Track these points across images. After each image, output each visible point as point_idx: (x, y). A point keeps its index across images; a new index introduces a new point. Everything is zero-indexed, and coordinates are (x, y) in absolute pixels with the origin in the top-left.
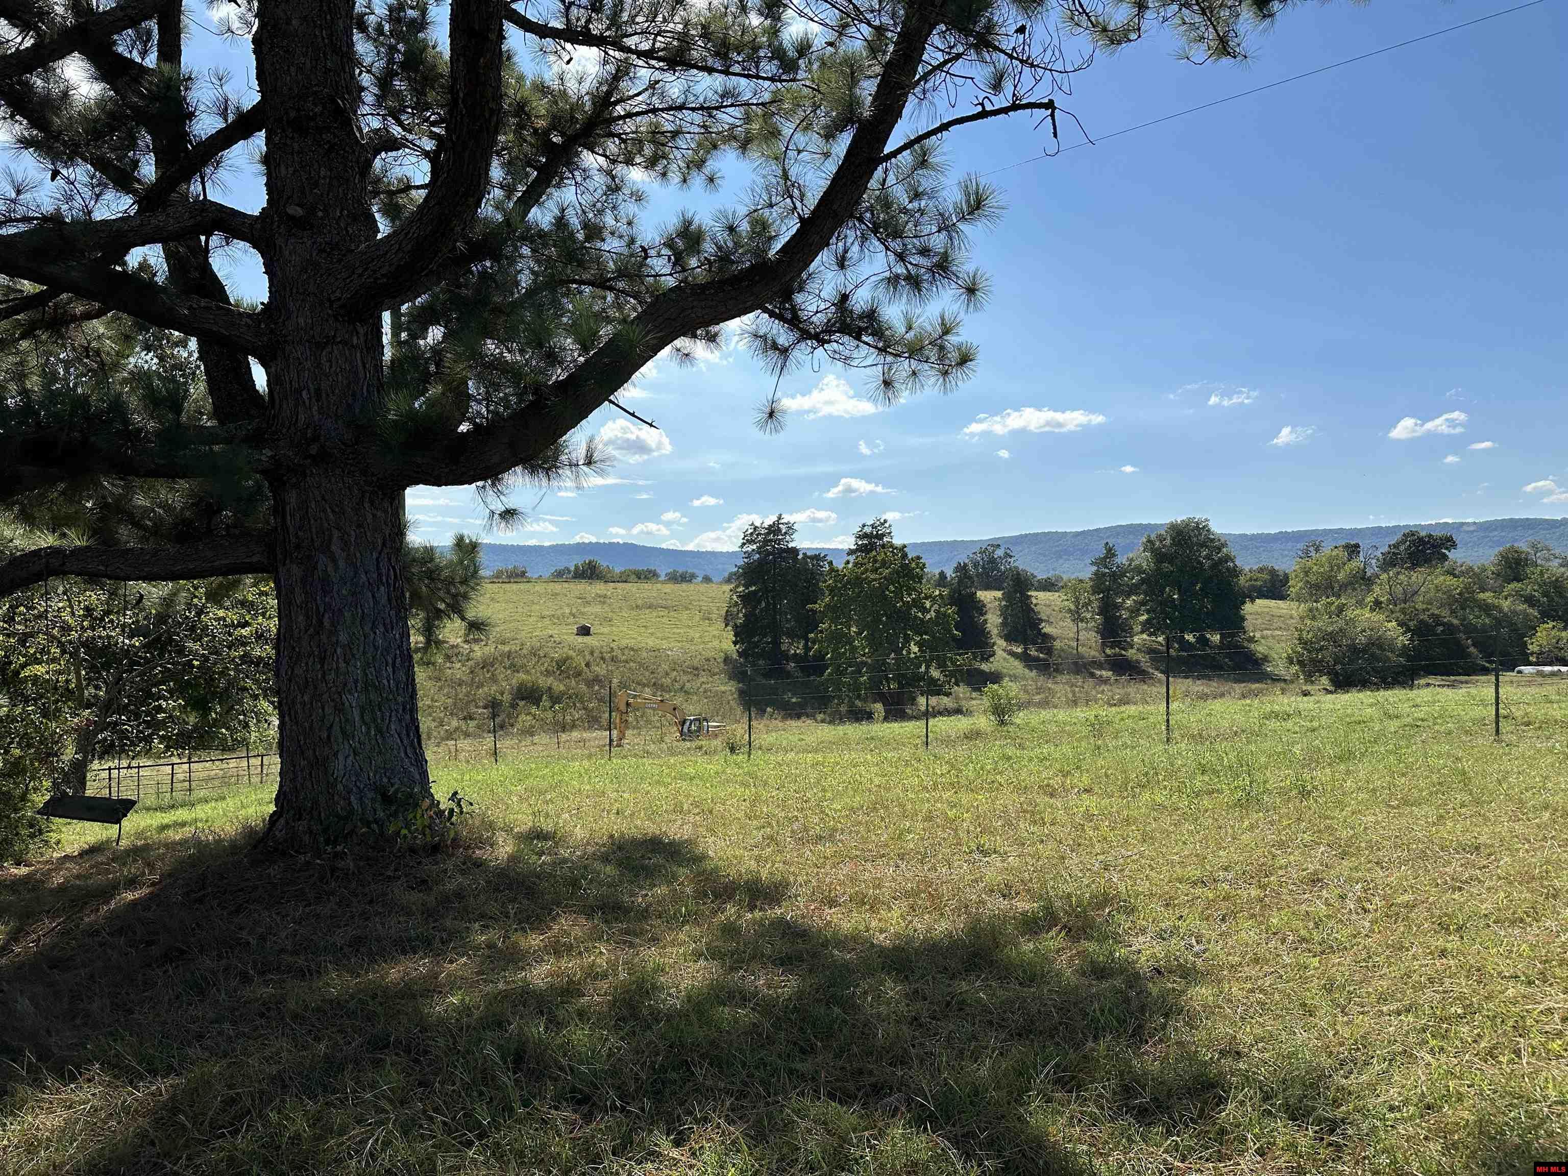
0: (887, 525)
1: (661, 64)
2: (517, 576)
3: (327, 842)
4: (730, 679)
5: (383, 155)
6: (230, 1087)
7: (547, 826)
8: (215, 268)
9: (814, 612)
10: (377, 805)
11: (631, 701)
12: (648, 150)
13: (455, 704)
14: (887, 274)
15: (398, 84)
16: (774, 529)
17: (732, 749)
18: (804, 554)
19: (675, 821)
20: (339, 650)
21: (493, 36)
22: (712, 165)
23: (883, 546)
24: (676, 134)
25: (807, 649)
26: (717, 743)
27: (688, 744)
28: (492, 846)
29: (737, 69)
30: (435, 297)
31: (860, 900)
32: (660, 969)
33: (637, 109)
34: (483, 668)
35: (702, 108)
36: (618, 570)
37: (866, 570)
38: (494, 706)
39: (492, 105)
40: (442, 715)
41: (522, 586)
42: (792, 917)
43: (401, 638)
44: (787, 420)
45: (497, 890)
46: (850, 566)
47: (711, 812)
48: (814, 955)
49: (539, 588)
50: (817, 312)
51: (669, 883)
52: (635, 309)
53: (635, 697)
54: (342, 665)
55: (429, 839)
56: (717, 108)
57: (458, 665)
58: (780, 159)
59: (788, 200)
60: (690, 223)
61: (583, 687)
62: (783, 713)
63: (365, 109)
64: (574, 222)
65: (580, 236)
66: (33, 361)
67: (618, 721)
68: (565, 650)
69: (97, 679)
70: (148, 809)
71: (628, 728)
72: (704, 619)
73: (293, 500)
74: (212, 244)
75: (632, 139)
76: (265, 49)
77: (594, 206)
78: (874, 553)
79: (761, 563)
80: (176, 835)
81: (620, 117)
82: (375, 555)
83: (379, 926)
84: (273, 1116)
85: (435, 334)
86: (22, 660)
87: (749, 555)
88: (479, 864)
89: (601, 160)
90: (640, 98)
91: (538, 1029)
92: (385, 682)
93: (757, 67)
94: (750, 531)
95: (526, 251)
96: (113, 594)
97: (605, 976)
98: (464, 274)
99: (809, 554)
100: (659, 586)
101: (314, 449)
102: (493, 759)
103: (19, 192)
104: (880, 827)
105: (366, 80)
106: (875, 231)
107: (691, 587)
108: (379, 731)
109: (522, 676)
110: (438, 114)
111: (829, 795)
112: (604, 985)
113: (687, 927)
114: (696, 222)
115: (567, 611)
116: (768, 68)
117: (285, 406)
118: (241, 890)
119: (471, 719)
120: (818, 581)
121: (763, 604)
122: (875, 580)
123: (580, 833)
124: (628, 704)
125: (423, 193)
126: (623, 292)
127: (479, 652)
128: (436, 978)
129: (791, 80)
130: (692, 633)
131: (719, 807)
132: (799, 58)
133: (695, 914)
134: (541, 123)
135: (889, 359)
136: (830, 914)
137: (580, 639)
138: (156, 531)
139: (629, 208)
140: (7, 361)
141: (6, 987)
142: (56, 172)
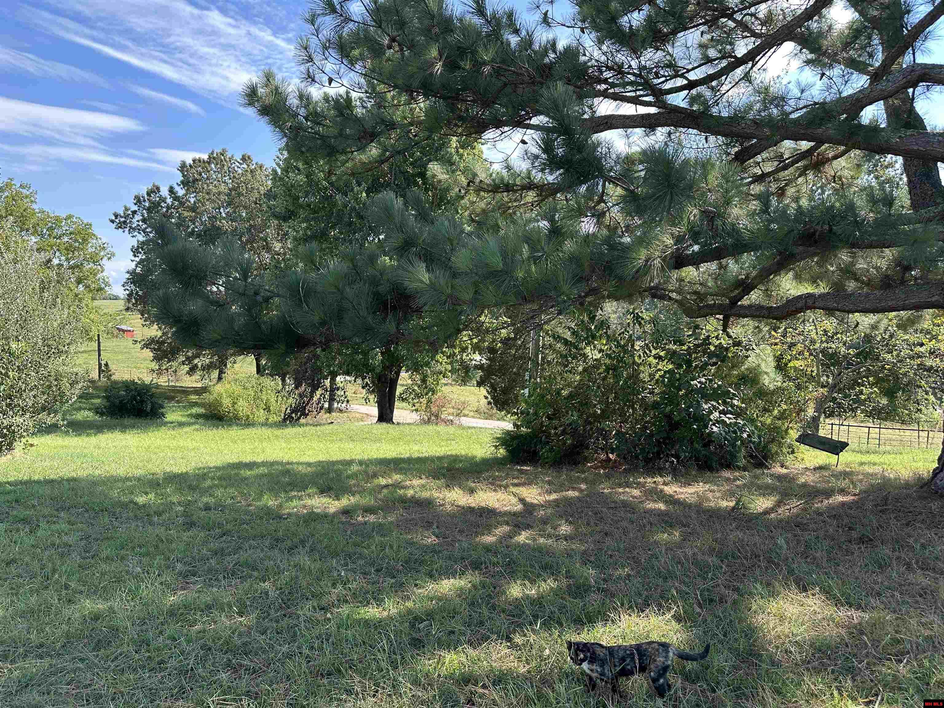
8: (918, 109)
69: (828, 372)
74: (917, 93)
80: (869, 469)
86: (789, 357)
96: (840, 321)
103: (802, 92)
118: (911, 512)
138: (869, 283)
140: (791, 191)
141: (773, 530)
142: (823, 74)
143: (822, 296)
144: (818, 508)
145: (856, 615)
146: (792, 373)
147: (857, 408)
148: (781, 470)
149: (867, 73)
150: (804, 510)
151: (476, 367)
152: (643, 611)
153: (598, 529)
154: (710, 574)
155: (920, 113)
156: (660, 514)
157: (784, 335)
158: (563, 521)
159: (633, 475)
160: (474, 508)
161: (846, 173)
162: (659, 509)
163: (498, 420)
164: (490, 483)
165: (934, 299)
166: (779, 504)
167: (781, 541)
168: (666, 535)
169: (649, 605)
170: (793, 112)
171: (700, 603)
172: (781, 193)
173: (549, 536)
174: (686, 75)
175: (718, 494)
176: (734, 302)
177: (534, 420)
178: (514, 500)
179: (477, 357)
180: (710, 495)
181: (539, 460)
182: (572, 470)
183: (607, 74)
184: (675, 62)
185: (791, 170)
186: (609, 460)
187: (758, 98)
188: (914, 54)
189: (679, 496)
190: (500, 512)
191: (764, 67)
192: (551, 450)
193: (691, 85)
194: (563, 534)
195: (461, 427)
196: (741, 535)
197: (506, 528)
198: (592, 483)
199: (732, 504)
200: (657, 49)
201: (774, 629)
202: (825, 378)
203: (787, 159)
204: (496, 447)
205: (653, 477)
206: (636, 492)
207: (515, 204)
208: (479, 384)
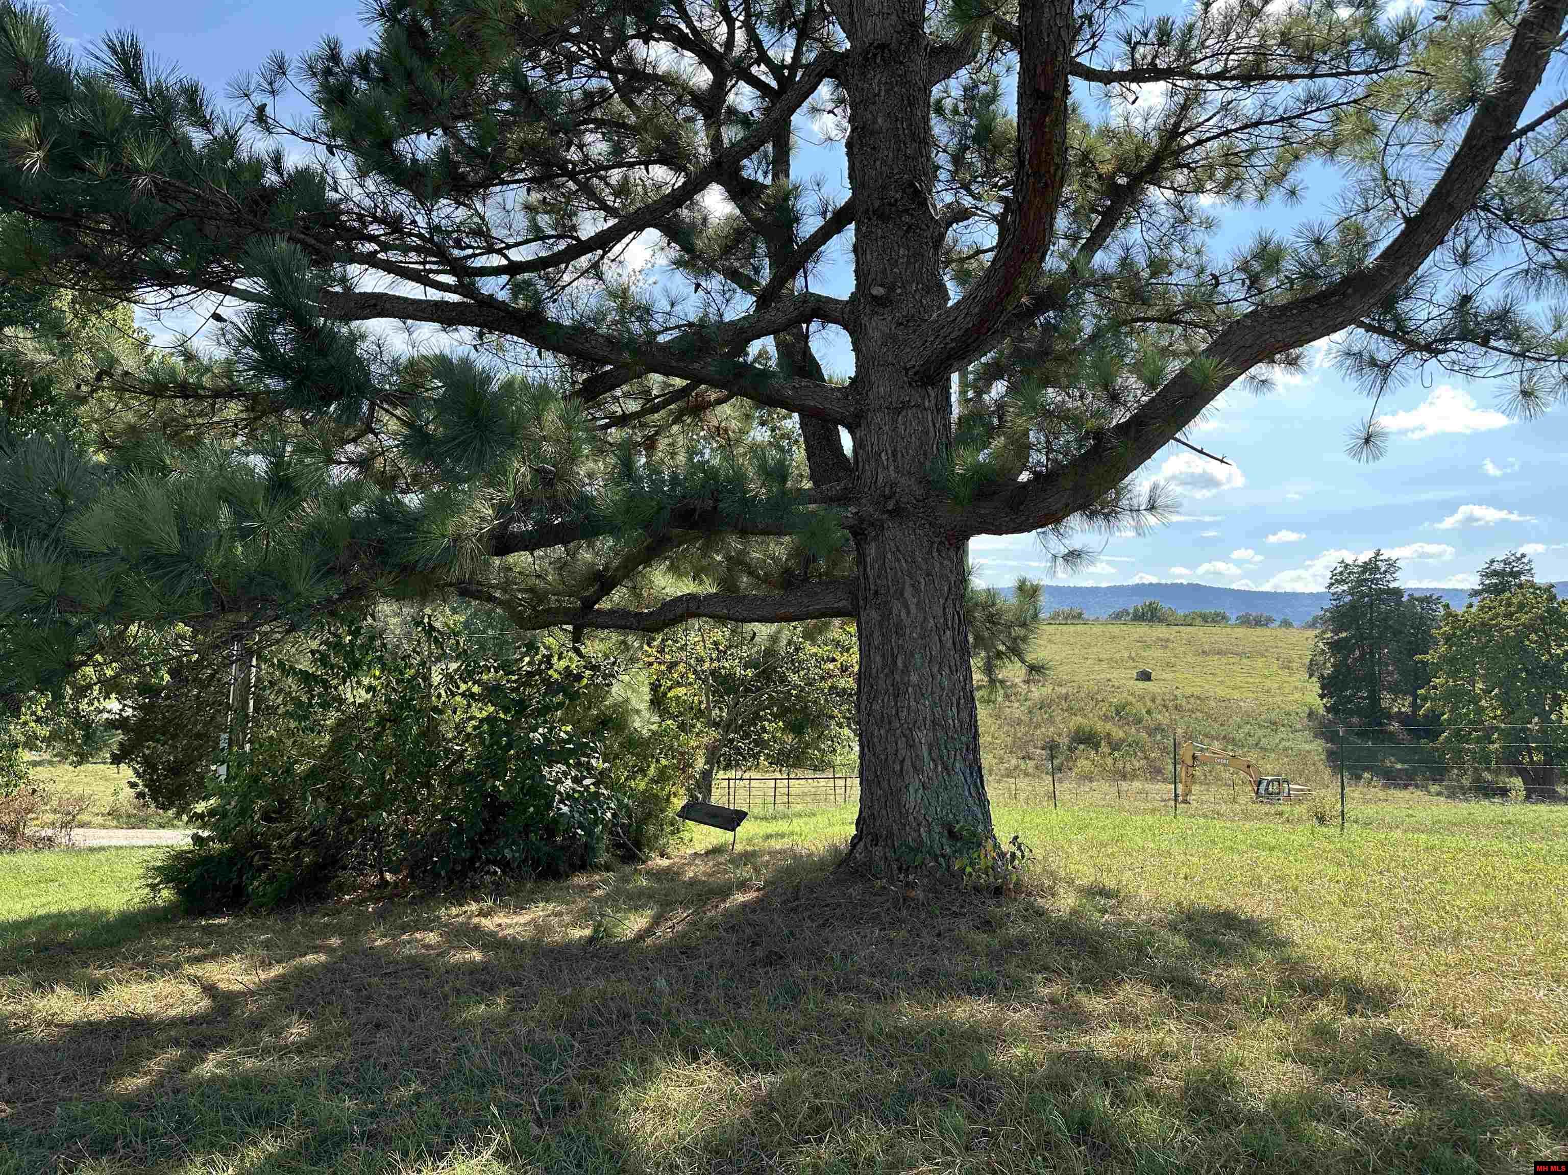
0: (1525, 560)
1: (1235, 82)
2: (1076, 617)
3: (900, 869)
4: (1316, 736)
5: (955, 225)
6: (816, 1096)
7: (1110, 883)
8: (813, 351)
9: (1425, 664)
10: (944, 840)
11: (1198, 754)
12: (1220, 174)
13: (1014, 742)
14: (1525, 266)
15: (970, 156)
16: (1370, 567)
17: (1321, 820)
18: (1411, 596)
19: (1252, 895)
20: (910, 689)
21: (1058, 94)
22: (1293, 177)
23: (1520, 586)
24: (1251, 152)
25: (1415, 706)
26: (1301, 810)
27: (1266, 808)
28: (1053, 895)
29: (1324, 69)
30: (1001, 352)
31: (1497, 1025)
32: (1237, 1063)
33: (1208, 135)
34: (1040, 708)
35: (1282, 119)
36: (1181, 613)
37: (1497, 615)
38: (1052, 748)
39: (1057, 160)
40: (1002, 752)
41: (1080, 628)
42: (1403, 1032)
43: (965, 680)
44: (1390, 445)
45: (1058, 943)
46: (1473, 610)
47: (1295, 890)
48: (1435, 1083)
49: (1097, 630)
50: (1428, 320)
51: (1247, 966)
52: (1204, 340)
53: (1202, 750)
54: (913, 703)
55: (992, 880)
56: (1299, 116)
57: (1016, 705)
58: (1378, 157)
59: (1389, 201)
60: (1268, 243)
61: (1144, 735)
62: (1383, 781)
63: (940, 186)
64: (1141, 261)
65: (1145, 274)
66: (681, 441)
67: (1183, 774)
68: (1125, 695)
69: (721, 702)
70: (756, 818)
71: (1194, 783)
72: (1284, 668)
73: (873, 551)
74: (811, 329)
75: (1202, 166)
76: (856, 150)
77: (1161, 240)
78: (1507, 594)
79: (1353, 606)
80: (776, 844)
81: (1190, 147)
82: (942, 601)
83: (946, 962)
84: (853, 1134)
85: (999, 388)
86: (669, 683)
87: (1338, 597)
88: (1041, 913)
89: (1169, 194)
90: (1211, 122)
91: (1102, 1102)
92: (950, 721)
93: (1347, 63)
94: (1339, 570)
95: (1089, 297)
96: (733, 631)
97: (1175, 1058)
98: (1028, 328)
99: (1416, 595)
100: (1229, 630)
101: (891, 505)
102: (1052, 803)
103: (672, 305)
104: (1523, 936)
105: (942, 159)
106: (1507, 218)
107: (1267, 632)
108: (945, 768)
109: (1079, 719)
110: (1006, 178)
111: (1450, 887)
112: (1174, 1068)
113: (1270, 1020)
114: (1275, 238)
115: (1126, 654)
116: (1361, 60)
117: (867, 467)
118: (827, 905)
119: (1030, 759)
120: (1429, 628)
121: (1357, 653)
122: (1509, 627)
123: (1144, 895)
124: (1194, 758)
125: (990, 256)
126: (1190, 324)
127: (1037, 693)
128: (1001, 1025)
129: (1390, 69)
130: (1268, 683)
131: (1305, 887)
132: (1400, 42)
133: (1279, 1006)
134: (1105, 169)
135: (1529, 365)
136: (1456, 1036)
137: (1141, 684)
138: (766, 579)
139: (1198, 237)
140: (663, 443)
141: (650, 965)
142: (698, 286)
143: (709, 597)
144: (711, 919)
145: (764, 1080)
146: (674, 710)
147: (760, 752)
148: (660, 862)
149: (753, 293)
150: (694, 924)
151: (111, 725)
152: (441, 1158)
153: (363, 1019)
154: (554, 1063)
155: (817, 356)
156: (472, 969)
157: (661, 651)
158: (295, 1018)
159: (429, 906)
160: (100, 1022)
161: (734, 425)
162: (473, 962)
163: (161, 826)
164: (139, 964)
165: (841, 604)
166: (657, 921)
167: (661, 983)
168: (483, 1006)
169: (452, 1143)
170: (662, 332)
171: (539, 1118)
172: (650, 444)
173: (266, 1051)
174: (506, 252)
175: (567, 918)
176: (588, 604)
177: (236, 826)
178: (192, 992)
179: (113, 705)
180: (554, 921)
181: (246, 902)
182: (313, 913)
183: (375, 229)
184: (488, 229)
185: (663, 413)
186: (384, 883)
187: (613, 304)
188: (806, 278)
189: (506, 932)
190: (161, 1022)
191: (621, 258)
192: (272, 878)
193: (513, 269)
194: (293, 1043)
195: (72, 849)
196: (602, 984)
197: (175, 1053)
198: (352, 932)
199: (588, 932)
200: (459, 203)
201: (652, 1133)
202: (718, 712)
203: (657, 397)
204: (153, 887)
205: (462, 905)
206: (432, 938)
207: (199, 421)
208: (117, 760)
